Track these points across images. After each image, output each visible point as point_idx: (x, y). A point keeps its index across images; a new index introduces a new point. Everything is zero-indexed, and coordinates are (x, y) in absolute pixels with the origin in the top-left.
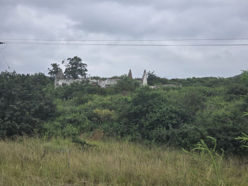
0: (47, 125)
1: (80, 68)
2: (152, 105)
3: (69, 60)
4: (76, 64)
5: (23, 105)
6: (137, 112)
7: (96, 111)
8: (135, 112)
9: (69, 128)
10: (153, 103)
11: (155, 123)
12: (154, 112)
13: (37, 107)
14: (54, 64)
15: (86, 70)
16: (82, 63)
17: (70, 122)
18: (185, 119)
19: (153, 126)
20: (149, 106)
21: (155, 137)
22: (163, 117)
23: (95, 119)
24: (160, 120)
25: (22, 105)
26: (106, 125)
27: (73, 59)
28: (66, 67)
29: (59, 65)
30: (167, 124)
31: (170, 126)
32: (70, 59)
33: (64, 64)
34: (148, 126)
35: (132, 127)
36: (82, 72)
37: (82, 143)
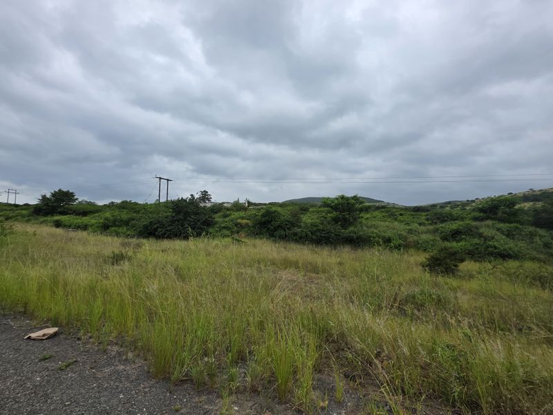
0: (211, 230)
1: (207, 197)
3: (201, 193)
4: (205, 195)
6: (265, 221)
7: (239, 221)
9: (224, 231)
10: (275, 216)
12: (276, 221)
13: (204, 219)
14: (191, 194)
15: (211, 198)
16: (208, 194)
17: (224, 228)
19: (276, 229)
21: (278, 235)
22: (282, 224)
23: (239, 226)
24: (280, 226)
25: (195, 218)
26: (246, 229)
28: (199, 196)
29: (194, 195)
30: (284, 228)
34: (273, 229)
35: (262, 230)
36: (209, 199)
37: (238, 241)
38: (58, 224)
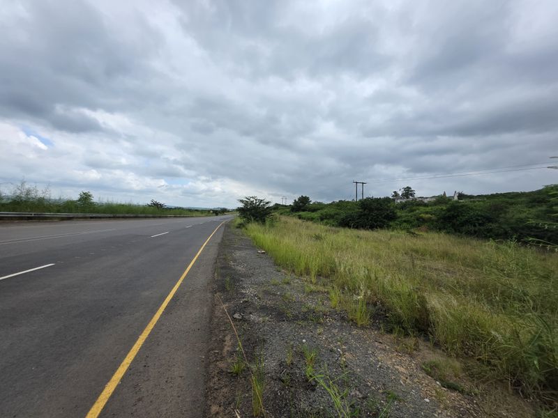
0: (391, 223)
4: (408, 191)
5: (378, 213)
8: (449, 216)
9: (405, 224)
10: (462, 210)
11: (464, 222)
12: (464, 216)
13: (386, 214)
15: (415, 194)
16: (411, 190)
17: (405, 221)
18: (489, 220)
20: (459, 212)
21: (465, 231)
22: (471, 219)
23: (421, 220)
24: (469, 221)
26: (428, 224)
27: (406, 188)
29: (398, 192)
30: (475, 223)
31: (477, 224)
33: (401, 191)
34: (459, 224)
35: (447, 224)
37: (413, 233)
38: (300, 217)
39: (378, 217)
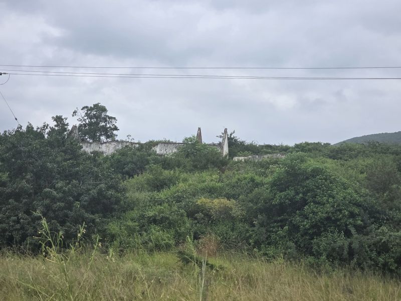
1: (103, 124)
2: (313, 190)
3: (85, 111)
4: (97, 117)
5: (69, 189)
6: (285, 203)
7: (201, 200)
8: (281, 204)
10: (315, 186)
11: (322, 223)
12: (319, 203)
13: (94, 192)
14: (57, 116)
15: (116, 129)
16: (107, 116)
17: (154, 221)
19: (318, 229)
20: (308, 191)
21: (325, 250)
22: (338, 213)
23: (200, 215)
24: (333, 218)
25: (66, 189)
26: (222, 228)
27: (91, 109)
28: (80, 123)
29: (66, 119)
30: (346, 225)
31: (353, 231)
32: (87, 107)
33: (76, 118)
34: (309, 229)
35: (274, 230)
36: (109, 133)
39: (70, 206)
